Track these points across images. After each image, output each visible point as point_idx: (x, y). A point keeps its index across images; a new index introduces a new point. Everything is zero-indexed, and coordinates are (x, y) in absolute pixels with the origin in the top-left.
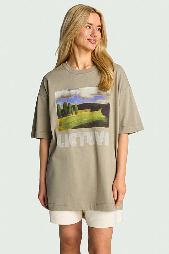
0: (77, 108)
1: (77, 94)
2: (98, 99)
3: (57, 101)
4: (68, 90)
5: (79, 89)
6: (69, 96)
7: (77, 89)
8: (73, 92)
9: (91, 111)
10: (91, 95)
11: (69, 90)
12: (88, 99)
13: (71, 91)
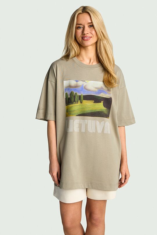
0: (82, 98)
1: (84, 86)
2: (101, 92)
3: (65, 90)
4: (75, 81)
5: (86, 81)
6: (76, 86)
7: (84, 81)
8: (80, 83)
9: (94, 102)
10: (96, 88)
11: (77, 81)
12: (93, 91)
13: (78, 82)
